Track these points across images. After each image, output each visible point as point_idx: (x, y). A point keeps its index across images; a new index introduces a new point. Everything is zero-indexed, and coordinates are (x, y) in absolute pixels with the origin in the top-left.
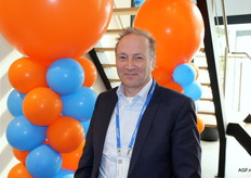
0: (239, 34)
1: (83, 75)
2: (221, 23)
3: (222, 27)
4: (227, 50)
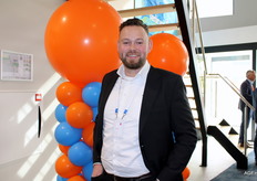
0: (213, 59)
3: (201, 55)
4: (206, 73)
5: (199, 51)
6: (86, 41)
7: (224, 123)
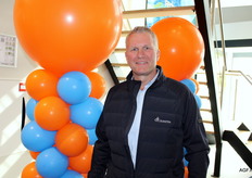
0: (235, 55)
1: (90, 86)
2: (220, 46)
3: (221, 49)
4: (225, 69)
5: (218, 44)
6: (69, 19)
7: (243, 128)
